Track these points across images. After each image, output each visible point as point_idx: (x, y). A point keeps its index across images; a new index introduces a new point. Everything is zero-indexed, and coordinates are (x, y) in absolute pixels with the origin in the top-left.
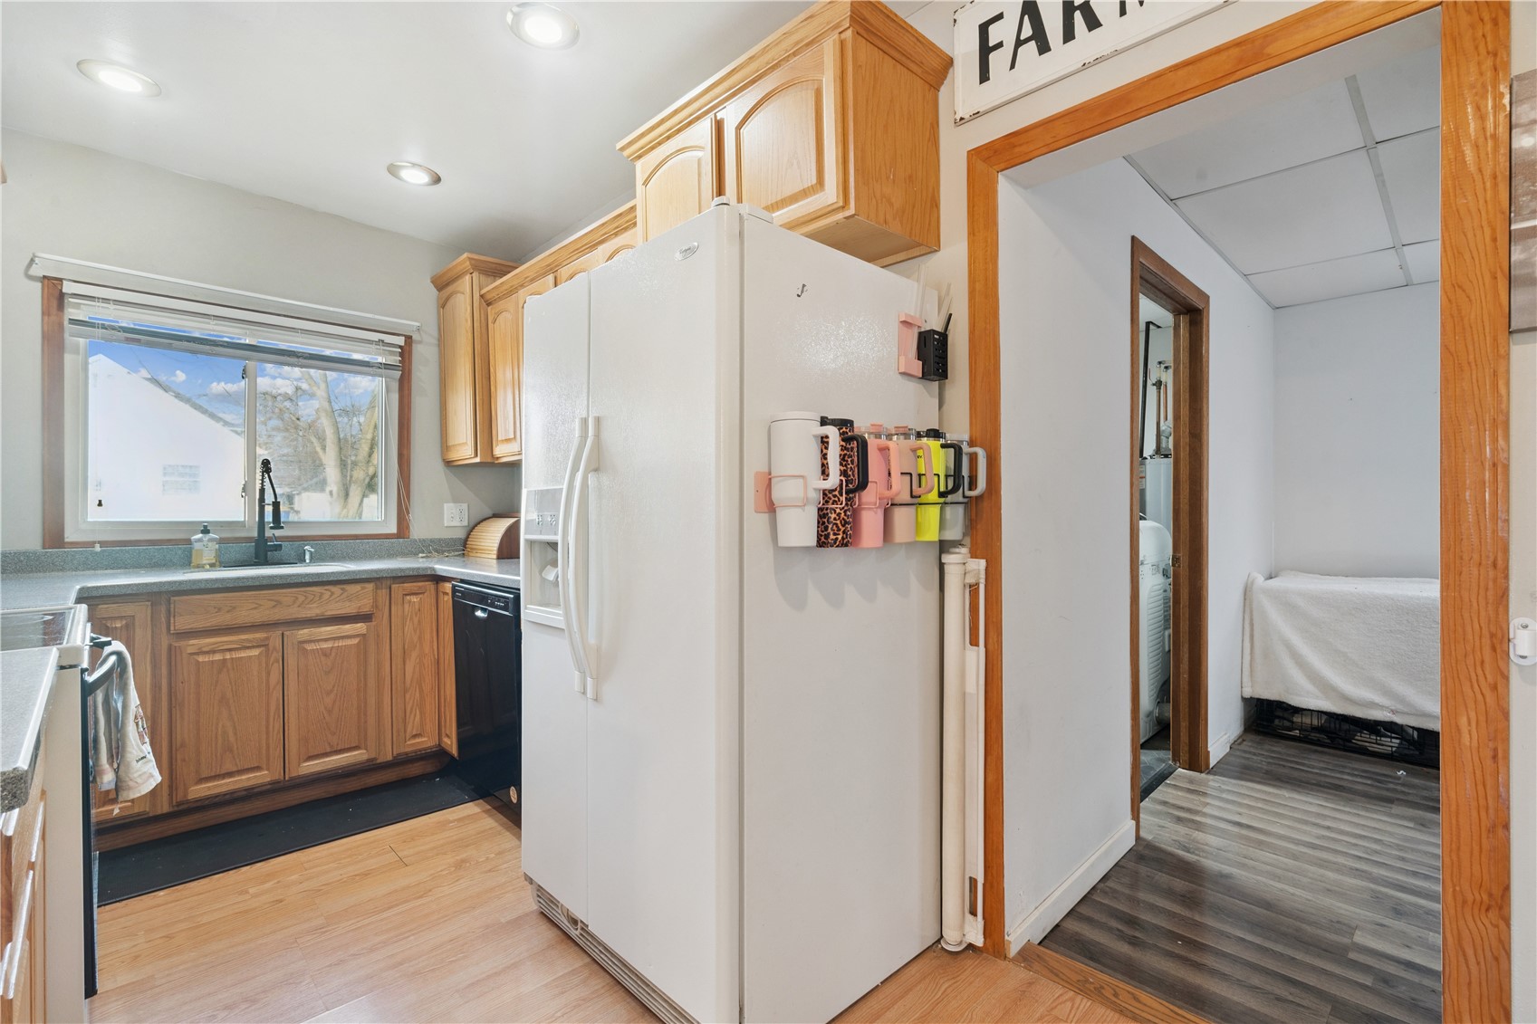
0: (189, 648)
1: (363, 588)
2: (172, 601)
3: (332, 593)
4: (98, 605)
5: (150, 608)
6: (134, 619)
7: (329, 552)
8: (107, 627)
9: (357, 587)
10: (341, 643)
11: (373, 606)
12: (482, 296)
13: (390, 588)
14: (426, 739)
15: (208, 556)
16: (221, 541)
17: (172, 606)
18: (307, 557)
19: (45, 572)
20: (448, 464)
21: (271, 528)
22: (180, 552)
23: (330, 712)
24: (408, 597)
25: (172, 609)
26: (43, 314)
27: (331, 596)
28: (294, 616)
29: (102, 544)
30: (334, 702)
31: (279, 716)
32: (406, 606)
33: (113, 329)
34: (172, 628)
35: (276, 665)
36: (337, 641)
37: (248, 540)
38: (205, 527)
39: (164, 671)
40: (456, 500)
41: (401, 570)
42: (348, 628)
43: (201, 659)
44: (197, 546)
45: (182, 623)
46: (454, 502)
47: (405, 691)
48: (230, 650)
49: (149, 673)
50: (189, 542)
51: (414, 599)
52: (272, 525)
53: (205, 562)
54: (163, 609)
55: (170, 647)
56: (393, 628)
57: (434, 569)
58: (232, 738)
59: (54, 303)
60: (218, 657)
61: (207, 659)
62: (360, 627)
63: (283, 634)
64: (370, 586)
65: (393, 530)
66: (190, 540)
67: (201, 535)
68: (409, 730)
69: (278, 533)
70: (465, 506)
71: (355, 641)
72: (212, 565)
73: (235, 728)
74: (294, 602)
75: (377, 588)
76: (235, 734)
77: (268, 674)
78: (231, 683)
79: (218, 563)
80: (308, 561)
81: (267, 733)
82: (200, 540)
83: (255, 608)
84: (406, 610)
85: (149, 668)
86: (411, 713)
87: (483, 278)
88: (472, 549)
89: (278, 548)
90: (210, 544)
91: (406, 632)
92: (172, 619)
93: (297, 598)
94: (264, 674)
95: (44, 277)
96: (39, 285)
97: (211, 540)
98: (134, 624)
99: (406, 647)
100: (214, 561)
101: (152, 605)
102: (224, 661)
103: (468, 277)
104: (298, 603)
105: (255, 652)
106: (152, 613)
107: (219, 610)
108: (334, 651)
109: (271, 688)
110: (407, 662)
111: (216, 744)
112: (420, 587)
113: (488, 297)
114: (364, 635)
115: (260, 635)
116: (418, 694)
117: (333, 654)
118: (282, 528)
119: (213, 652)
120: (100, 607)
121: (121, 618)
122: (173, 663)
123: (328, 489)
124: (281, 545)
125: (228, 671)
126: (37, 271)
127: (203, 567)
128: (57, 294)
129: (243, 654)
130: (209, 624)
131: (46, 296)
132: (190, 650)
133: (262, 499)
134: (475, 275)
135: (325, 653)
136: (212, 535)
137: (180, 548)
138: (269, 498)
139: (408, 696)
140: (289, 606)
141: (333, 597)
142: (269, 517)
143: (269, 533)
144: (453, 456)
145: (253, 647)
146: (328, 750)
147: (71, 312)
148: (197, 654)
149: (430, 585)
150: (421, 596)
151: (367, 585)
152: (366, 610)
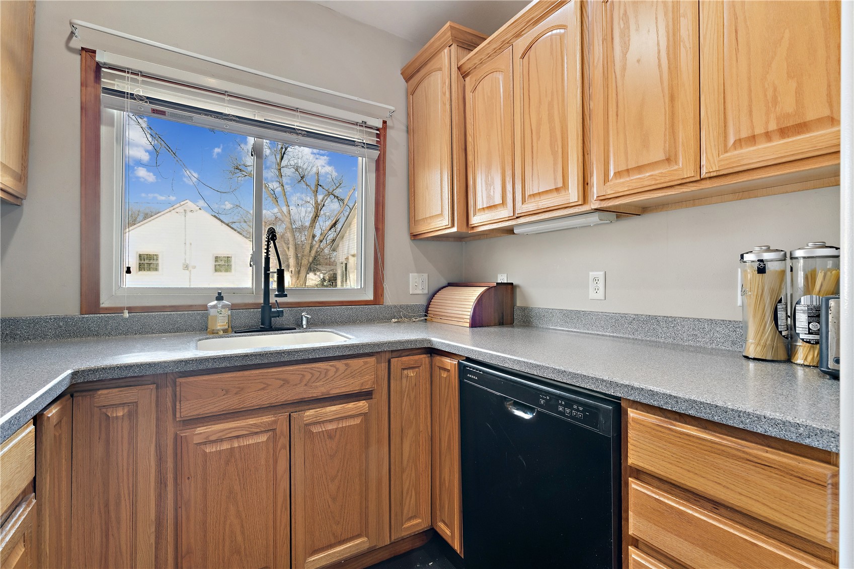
0: (195, 438)
1: (366, 363)
2: (178, 383)
3: (337, 370)
4: (99, 389)
5: (154, 392)
6: (137, 406)
7: (321, 317)
8: (108, 416)
9: (360, 362)
10: (345, 424)
11: (374, 383)
12: (459, 68)
13: (389, 362)
14: (420, 520)
15: (221, 323)
16: (233, 307)
17: (178, 389)
18: (304, 322)
19: (81, 337)
20: (415, 237)
21: (277, 296)
22: (199, 317)
23: (334, 499)
24: (405, 372)
25: (178, 393)
26: (82, 85)
27: (336, 372)
28: (301, 396)
29: (131, 310)
30: (339, 488)
31: (286, 509)
32: (404, 381)
33: (141, 100)
34: (178, 415)
35: (283, 451)
36: (341, 422)
37: (255, 306)
38: (220, 294)
39: (170, 465)
40: (419, 271)
41: (400, 342)
42: (352, 407)
43: (209, 449)
44: (212, 312)
45: (188, 409)
46: (417, 273)
47: (403, 471)
48: (238, 437)
49: (153, 471)
50: (205, 308)
51: (411, 373)
52: (277, 293)
53: (219, 328)
54: (169, 391)
55: (176, 436)
56: (392, 405)
57: (430, 341)
58: (240, 538)
59: (91, 76)
60: (225, 446)
61: (214, 450)
62: (363, 405)
63: (290, 415)
64: (372, 360)
65: (370, 297)
66: (206, 306)
67: (215, 302)
68: (405, 511)
69: (280, 300)
70: (426, 276)
71: (357, 421)
72: (225, 331)
73: (242, 526)
74: (301, 381)
75: (377, 363)
76: (243, 533)
77: (276, 462)
78: (238, 475)
79: (230, 329)
80: (305, 327)
81: (275, 528)
82: (214, 307)
83: (263, 389)
84: (404, 385)
85: (153, 464)
86: (407, 493)
87: (460, 50)
88: (434, 315)
89: (280, 314)
90: (223, 310)
91: (403, 407)
92: (178, 404)
93: (304, 376)
94: (271, 461)
95: (83, 49)
96: (79, 57)
97: (224, 307)
98: (137, 413)
99: (403, 425)
100: (227, 327)
101: (157, 388)
102: (232, 449)
103: (446, 50)
104: (304, 382)
105: (263, 438)
106: (157, 397)
107: (227, 392)
108: (338, 432)
109: (279, 477)
110: (404, 440)
111: (224, 546)
112: (416, 361)
113: (465, 68)
114: (365, 414)
115: (267, 419)
116: (413, 475)
117: (338, 436)
118: (286, 296)
119: (220, 440)
120: (100, 392)
121: (123, 405)
122: (179, 455)
123: (290, 269)
124: (282, 312)
125: (236, 461)
126: (76, 43)
127: (217, 333)
128: (94, 66)
129: (251, 441)
130: (215, 410)
131: (84, 68)
132: (197, 440)
133: (267, 268)
134: (454, 47)
135: (330, 435)
136: (225, 302)
137: (199, 314)
138: (274, 266)
139: (405, 476)
140: (296, 385)
141: (338, 374)
142: (273, 285)
143: (273, 299)
144: (422, 228)
145: (262, 432)
146: (333, 541)
147: (106, 82)
148: (205, 443)
149: (424, 358)
150: (417, 369)
151: (368, 359)
152: (367, 387)
